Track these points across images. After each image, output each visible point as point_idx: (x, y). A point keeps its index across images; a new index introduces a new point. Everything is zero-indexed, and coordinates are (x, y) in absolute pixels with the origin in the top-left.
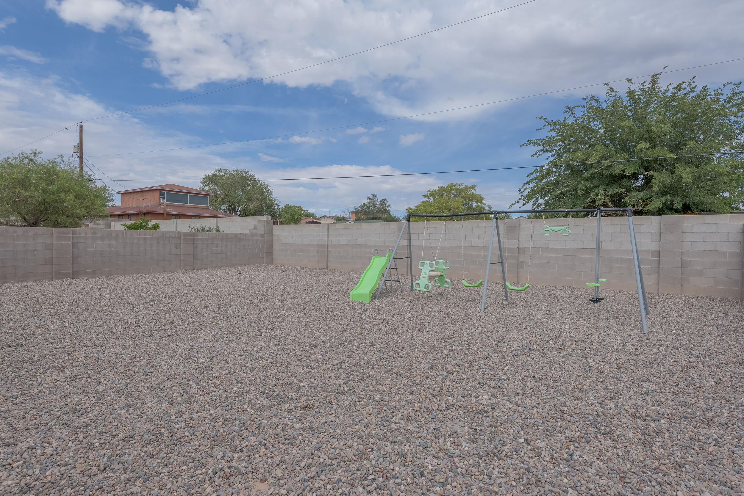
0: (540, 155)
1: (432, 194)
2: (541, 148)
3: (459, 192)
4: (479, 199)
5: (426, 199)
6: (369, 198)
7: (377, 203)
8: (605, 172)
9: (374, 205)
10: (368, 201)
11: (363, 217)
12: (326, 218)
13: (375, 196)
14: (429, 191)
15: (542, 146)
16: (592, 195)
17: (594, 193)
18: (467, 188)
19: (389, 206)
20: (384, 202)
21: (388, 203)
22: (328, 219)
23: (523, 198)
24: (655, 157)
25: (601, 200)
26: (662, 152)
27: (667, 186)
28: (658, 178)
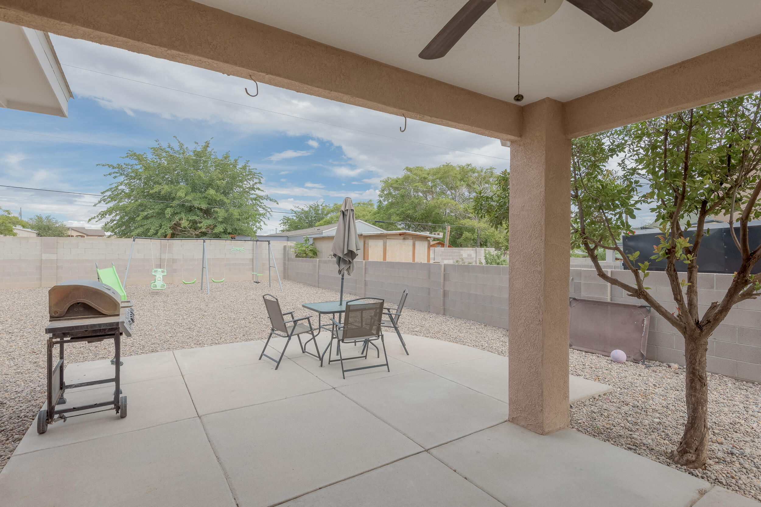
0: (115, 176)
23: (102, 213)
24: (218, 199)
25: (185, 223)
26: (222, 197)
27: (225, 219)
28: (221, 213)
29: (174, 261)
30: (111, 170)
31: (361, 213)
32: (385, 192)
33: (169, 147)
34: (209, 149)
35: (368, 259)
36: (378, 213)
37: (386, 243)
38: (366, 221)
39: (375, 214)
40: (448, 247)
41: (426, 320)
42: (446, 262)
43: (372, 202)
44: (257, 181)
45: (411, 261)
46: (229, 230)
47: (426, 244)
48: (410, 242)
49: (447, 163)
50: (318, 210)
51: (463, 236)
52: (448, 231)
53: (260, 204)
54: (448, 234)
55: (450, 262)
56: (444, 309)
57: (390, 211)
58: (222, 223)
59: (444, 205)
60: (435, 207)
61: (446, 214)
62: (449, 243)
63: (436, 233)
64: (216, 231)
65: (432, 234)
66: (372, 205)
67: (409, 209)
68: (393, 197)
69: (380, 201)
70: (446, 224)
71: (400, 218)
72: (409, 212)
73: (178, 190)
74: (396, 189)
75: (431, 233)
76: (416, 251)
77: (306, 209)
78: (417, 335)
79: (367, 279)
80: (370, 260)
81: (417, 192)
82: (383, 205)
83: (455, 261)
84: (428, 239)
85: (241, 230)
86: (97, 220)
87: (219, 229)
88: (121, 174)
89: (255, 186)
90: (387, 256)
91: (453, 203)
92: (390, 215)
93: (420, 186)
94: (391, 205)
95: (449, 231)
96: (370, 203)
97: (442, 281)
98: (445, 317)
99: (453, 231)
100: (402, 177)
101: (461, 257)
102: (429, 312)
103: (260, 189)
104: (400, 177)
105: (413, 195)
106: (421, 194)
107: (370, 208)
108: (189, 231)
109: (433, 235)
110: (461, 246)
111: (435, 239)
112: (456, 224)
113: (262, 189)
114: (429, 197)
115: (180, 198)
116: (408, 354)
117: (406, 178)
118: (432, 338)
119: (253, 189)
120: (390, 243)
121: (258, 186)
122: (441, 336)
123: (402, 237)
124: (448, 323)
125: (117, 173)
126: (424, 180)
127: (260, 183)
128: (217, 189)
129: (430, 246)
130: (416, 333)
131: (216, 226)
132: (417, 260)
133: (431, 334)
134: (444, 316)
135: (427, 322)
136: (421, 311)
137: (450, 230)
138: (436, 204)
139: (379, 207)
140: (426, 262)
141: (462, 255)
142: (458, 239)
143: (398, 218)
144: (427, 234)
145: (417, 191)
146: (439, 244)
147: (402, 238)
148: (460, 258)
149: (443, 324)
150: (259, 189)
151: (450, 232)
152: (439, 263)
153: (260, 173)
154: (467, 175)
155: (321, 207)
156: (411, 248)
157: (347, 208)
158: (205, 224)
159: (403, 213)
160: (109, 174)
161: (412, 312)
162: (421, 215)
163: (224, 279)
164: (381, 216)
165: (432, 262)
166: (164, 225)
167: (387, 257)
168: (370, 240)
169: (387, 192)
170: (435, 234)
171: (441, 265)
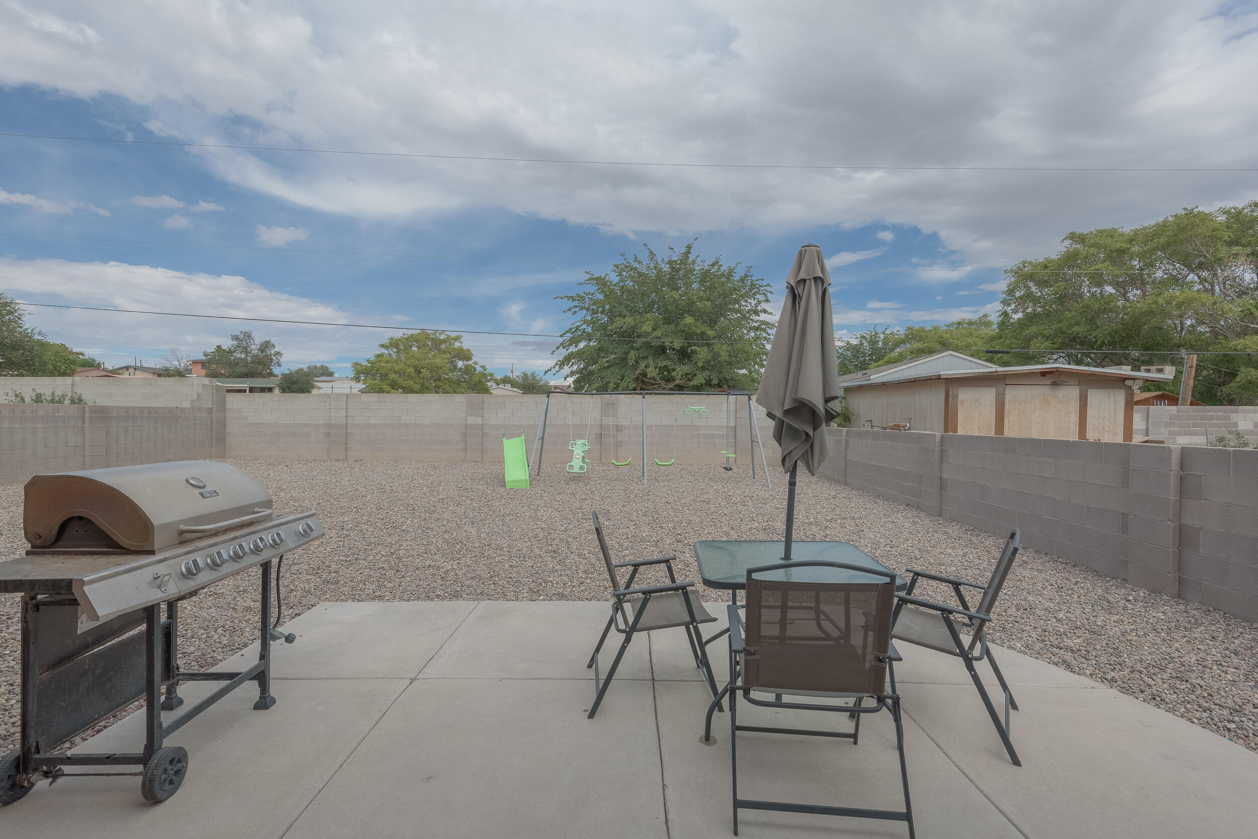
0: (575, 312)
1: (394, 343)
2: (576, 303)
3: (437, 343)
4: (465, 355)
5: (385, 351)
6: (236, 338)
7: (253, 347)
8: (655, 343)
9: (246, 350)
10: (235, 343)
11: (223, 372)
12: (131, 371)
13: (248, 335)
14: (391, 339)
15: (577, 302)
16: (642, 365)
17: (644, 364)
18: (449, 340)
19: (278, 354)
20: (266, 345)
21: (277, 349)
22: (137, 372)
23: (559, 363)
24: (698, 332)
25: (652, 372)
26: (704, 328)
27: (707, 362)
28: (702, 354)
29: (619, 428)
30: (571, 304)
31: (964, 341)
32: (1018, 293)
33: (636, 261)
34: (692, 257)
35: (955, 430)
36: (1000, 337)
37: (1004, 394)
38: (972, 356)
39: (992, 339)
40: (1191, 405)
41: (1110, 608)
42: (1183, 441)
43: (989, 318)
44: (761, 298)
45: (1074, 437)
46: (715, 381)
47: (1119, 398)
48: (1071, 393)
49: (1185, 209)
50: (877, 342)
51: (1238, 379)
52: (1191, 367)
53: (768, 337)
54: (1189, 374)
55: (1198, 441)
56: (1181, 581)
57: (1027, 332)
58: (703, 369)
59: (1179, 306)
60: (1151, 313)
61: (1182, 329)
62: (1193, 396)
63: (1153, 368)
64: (695, 382)
65: (1139, 371)
66: (988, 324)
67: (1078, 324)
68: (1036, 300)
69: (1005, 314)
70: (1183, 352)
71: (1053, 343)
72: (1076, 329)
73: (644, 322)
74: (1042, 283)
75: (1136, 368)
76: (1090, 413)
77: (855, 342)
78: (1069, 667)
79: (945, 476)
80: (961, 432)
81: (1099, 285)
82: (1012, 320)
83: (1213, 438)
84: (1128, 382)
85: (732, 379)
86: (554, 371)
87: (700, 379)
88: (582, 308)
89: (759, 308)
90: (1006, 423)
91: (1204, 300)
92: (1028, 341)
93: (1107, 269)
94: (1031, 319)
95: (1194, 366)
96: (984, 322)
97: (1173, 497)
98: (1182, 607)
99: (1205, 368)
100: (1059, 257)
101: (1234, 429)
102: (1125, 580)
103: (767, 311)
104: (1054, 257)
105: (1089, 292)
106: (1109, 289)
107: (984, 331)
108: (660, 384)
109: (1142, 374)
110: (1231, 402)
111: (1148, 385)
112: (1216, 351)
113: (770, 311)
114: (1134, 294)
115: (647, 334)
116: (1016, 762)
117: (1070, 259)
118: (1127, 690)
119: (756, 313)
120: (1013, 394)
121: (764, 306)
122: (1166, 686)
123: (1048, 380)
124: (1197, 633)
125: (577, 307)
126: (1118, 256)
127: (767, 301)
128: (699, 315)
129: (1130, 404)
130: (1068, 656)
131: (695, 375)
132: (1091, 436)
133: (1127, 671)
134: (1178, 604)
135: (1115, 618)
136: (1097, 573)
137: (1197, 365)
138: (1153, 306)
139: (1003, 325)
140: (1120, 439)
141: (1236, 425)
142: (1220, 385)
143: (1048, 344)
144: (1125, 370)
145: (1098, 280)
146: (1161, 398)
147: (1049, 382)
148: (1230, 433)
149: (1177, 635)
150: (765, 311)
151: (1196, 371)
152: (1162, 442)
153: (768, 285)
154: (1251, 228)
155: (882, 336)
156: (1075, 406)
157: (802, 275)
158: (680, 371)
159: (1062, 333)
160: (569, 310)
161: (1067, 575)
162: (1109, 334)
163: (673, 460)
164: (1007, 342)
165: (1137, 439)
166: (627, 376)
167: (1006, 427)
168: (960, 389)
169: (1023, 292)
170: (1149, 371)
171: (1169, 450)
